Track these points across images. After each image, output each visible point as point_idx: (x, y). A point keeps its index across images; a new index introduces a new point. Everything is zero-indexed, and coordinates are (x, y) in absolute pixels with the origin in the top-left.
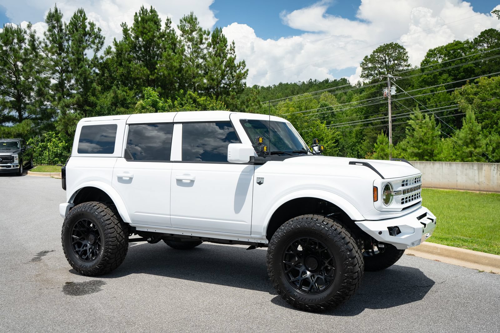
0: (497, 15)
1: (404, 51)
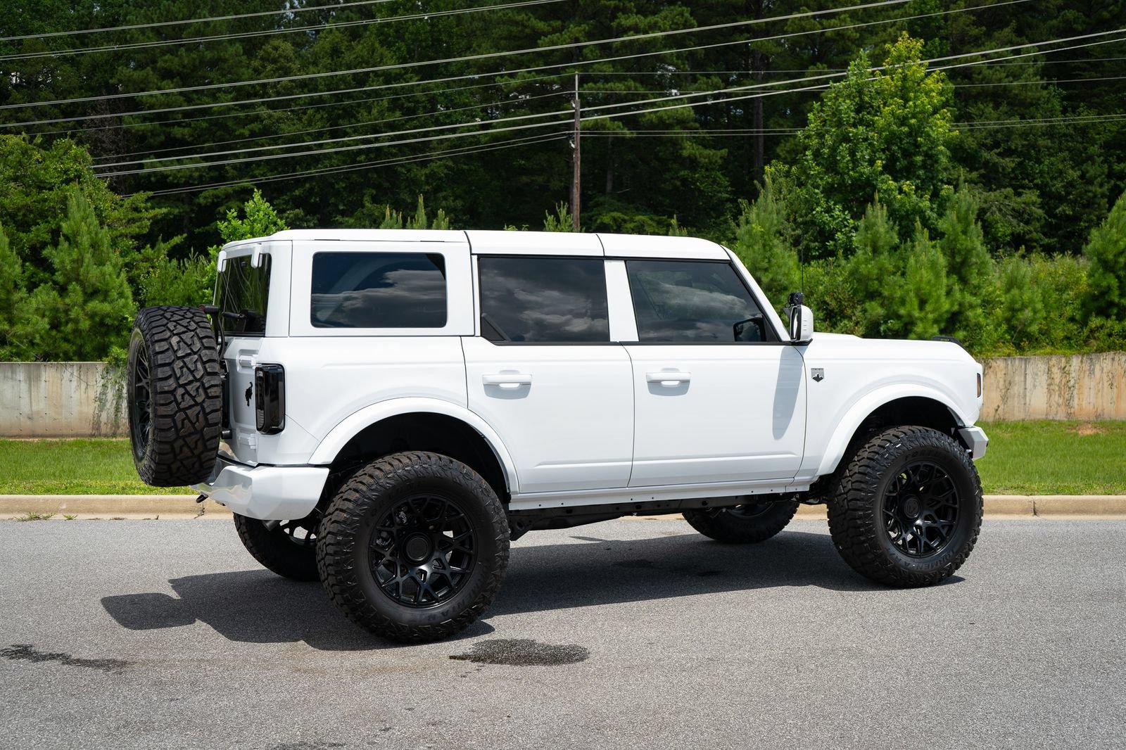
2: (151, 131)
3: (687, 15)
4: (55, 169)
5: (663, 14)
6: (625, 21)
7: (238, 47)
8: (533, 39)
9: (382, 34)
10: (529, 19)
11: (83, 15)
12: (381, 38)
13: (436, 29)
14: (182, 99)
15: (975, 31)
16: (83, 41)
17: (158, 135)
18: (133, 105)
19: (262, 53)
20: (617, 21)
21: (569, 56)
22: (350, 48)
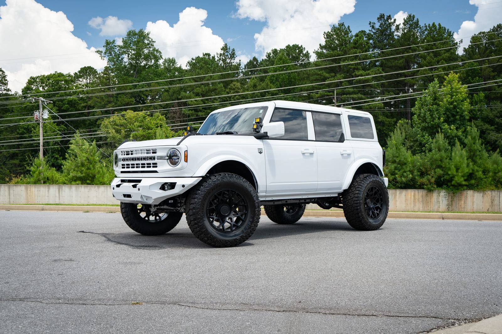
0: (100, 55)
1: (3, 74)
2: (191, 114)
3: (381, 70)
4: (154, 123)
5: (372, 70)
6: (357, 73)
7: (222, 85)
8: (324, 79)
9: (271, 79)
10: (323, 73)
11: (172, 76)
12: (271, 81)
13: (290, 77)
14: (202, 102)
15: (493, 74)
16: (171, 83)
17: (194, 115)
18: (185, 104)
19: (230, 87)
20: (355, 73)
21: (337, 85)
22: (260, 85)
